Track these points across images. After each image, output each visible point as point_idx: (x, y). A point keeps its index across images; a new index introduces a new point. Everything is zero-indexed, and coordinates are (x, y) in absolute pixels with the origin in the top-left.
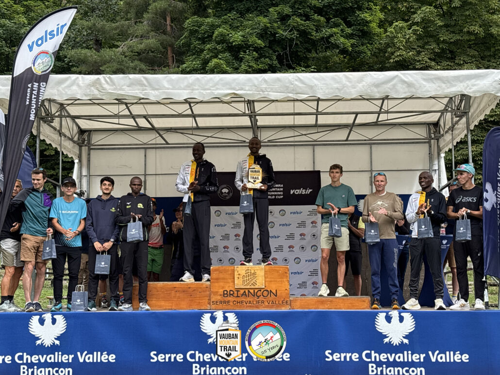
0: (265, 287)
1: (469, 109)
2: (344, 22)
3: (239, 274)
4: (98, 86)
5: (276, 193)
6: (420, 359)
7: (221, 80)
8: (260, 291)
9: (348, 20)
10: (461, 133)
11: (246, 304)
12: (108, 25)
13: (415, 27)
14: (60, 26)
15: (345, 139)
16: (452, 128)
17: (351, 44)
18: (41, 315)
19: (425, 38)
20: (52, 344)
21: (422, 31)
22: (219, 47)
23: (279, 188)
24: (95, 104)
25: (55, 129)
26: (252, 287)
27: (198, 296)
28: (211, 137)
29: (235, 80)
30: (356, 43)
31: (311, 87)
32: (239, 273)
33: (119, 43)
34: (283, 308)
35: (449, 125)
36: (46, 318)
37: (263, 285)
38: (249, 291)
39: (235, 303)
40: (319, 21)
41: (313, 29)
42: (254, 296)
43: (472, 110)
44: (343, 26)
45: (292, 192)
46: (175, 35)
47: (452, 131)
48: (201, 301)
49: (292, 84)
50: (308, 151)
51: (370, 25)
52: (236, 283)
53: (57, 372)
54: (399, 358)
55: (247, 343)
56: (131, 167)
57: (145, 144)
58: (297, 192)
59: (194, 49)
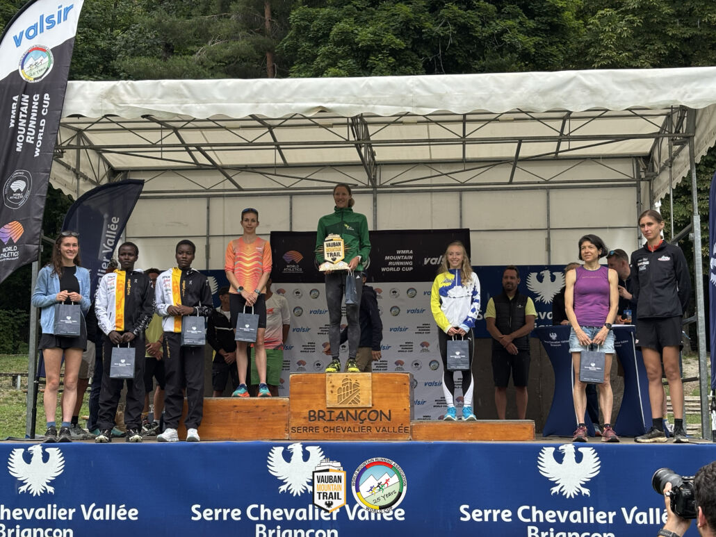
0: (373, 405)
1: (694, 133)
2: (523, 12)
3: (333, 386)
4: (113, 98)
5: (402, 263)
6: (607, 519)
7: (301, 87)
8: (366, 411)
9: (529, 7)
10: (683, 169)
11: (344, 431)
12: (180, 22)
13: (630, 17)
14: (62, 9)
15: (508, 181)
16: (671, 162)
17: (535, 43)
18: (26, 447)
19: (645, 34)
20: (43, 492)
21: (640, 22)
22: (339, 50)
23: (407, 255)
24: (125, 129)
25: (68, 167)
26: (353, 405)
27: (270, 419)
28: (306, 179)
29: (322, 87)
30: (541, 42)
31: (440, 97)
32: (333, 383)
33: (194, 48)
34: (400, 438)
35: (665, 157)
36: (33, 452)
37: (369, 403)
38: (348, 412)
39: (326, 430)
40: (487, 9)
41: (477, 22)
42: (355, 419)
43: (698, 133)
44: (523, 17)
45: (426, 262)
46: (276, 34)
47: (670, 167)
48: (275, 427)
49: (411, 92)
50: (451, 200)
51: (562, 15)
52: (328, 399)
53: (50, 534)
54: (575, 517)
55: (353, 488)
56: (187, 225)
57: (208, 190)
58: (434, 261)
59: (304, 54)
